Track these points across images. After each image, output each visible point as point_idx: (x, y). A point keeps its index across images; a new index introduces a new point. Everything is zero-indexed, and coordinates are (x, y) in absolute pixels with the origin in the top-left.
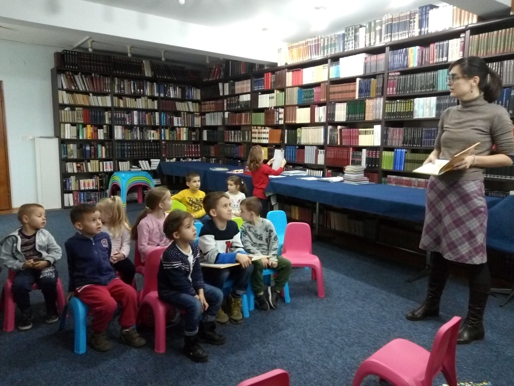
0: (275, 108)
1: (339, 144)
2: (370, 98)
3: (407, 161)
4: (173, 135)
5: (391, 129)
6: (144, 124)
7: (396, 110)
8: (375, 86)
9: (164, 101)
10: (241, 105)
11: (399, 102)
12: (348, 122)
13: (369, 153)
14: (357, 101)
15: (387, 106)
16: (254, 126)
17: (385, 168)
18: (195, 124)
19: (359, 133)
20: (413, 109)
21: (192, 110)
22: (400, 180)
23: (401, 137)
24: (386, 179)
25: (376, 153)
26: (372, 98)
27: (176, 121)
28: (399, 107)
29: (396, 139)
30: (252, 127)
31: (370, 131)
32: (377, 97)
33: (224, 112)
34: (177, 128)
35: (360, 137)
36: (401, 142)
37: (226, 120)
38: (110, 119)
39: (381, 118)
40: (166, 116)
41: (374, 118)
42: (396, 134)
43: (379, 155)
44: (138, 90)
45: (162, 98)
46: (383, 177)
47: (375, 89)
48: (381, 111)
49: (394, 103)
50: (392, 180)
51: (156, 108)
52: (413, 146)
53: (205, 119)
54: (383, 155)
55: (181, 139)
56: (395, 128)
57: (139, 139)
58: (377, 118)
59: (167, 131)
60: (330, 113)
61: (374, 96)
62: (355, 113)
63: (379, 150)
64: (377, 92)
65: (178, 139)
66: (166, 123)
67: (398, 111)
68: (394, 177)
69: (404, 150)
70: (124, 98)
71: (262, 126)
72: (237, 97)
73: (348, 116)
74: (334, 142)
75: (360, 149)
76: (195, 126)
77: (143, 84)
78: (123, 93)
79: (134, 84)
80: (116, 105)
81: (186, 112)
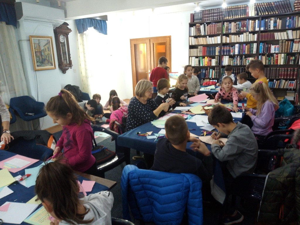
4: (270, 61)
6: (244, 53)
9: (263, 34)
18: (294, 49)
21: (291, 37)
27: (273, 49)
34: (275, 55)
38: (220, 52)
40: (264, 46)
44: (242, 28)
45: (262, 32)
51: (256, 40)
55: (279, 64)
57: (238, 65)
59: (264, 58)
65: (275, 64)
66: (263, 51)
70: (230, 35)
76: (293, 52)
77: (246, 23)
78: (230, 32)
79: (239, 24)
80: (224, 42)
81: (285, 40)
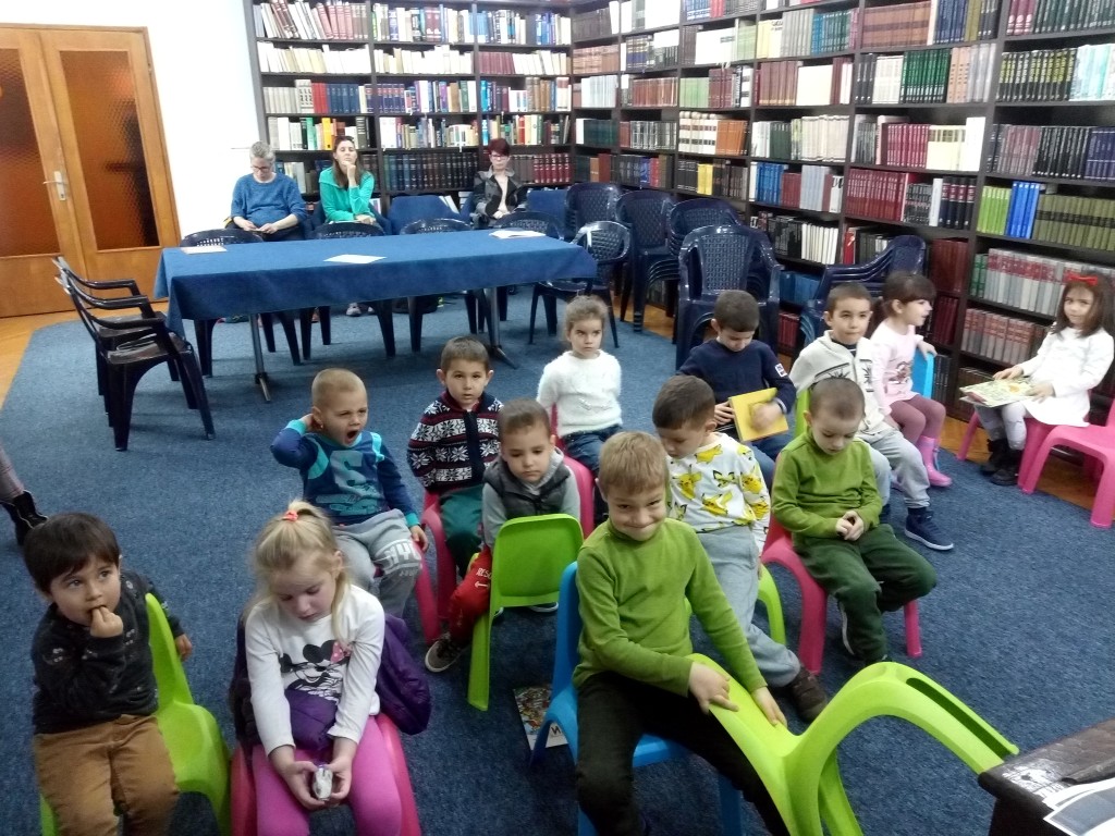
0: (734, 65)
1: (878, 162)
2: (962, 44)
3: (1040, 215)
5: (1010, 128)
6: (443, 110)
7: (1027, 77)
8: (977, 11)
9: (487, 54)
10: (657, 58)
11: (1036, 58)
12: (905, 106)
13: (949, 187)
14: (929, 50)
15: (1003, 66)
16: (685, 110)
17: (984, 231)
18: (559, 104)
19: (930, 136)
20: (1072, 75)
21: (549, 72)
22: (1019, 262)
23: (1034, 152)
24: (985, 258)
25: (966, 190)
26: (968, 45)
27: (516, 100)
28: (1034, 69)
29: (1018, 156)
30: (681, 113)
31: (957, 131)
32: (981, 39)
33: (619, 74)
34: (517, 117)
35: (932, 146)
36: (1031, 164)
37: (624, 94)
38: (369, 103)
39: (986, 98)
40: (491, 90)
41: (969, 99)
42: (1021, 144)
43: (973, 195)
44: (429, 31)
45: (483, 48)
46: (980, 252)
47: (976, 19)
48: (989, 80)
49: (1023, 59)
50: (999, 261)
51: (469, 71)
52: (1060, 177)
53: (580, 91)
54: (984, 195)
55: (527, 144)
56: (1020, 127)
57: (433, 146)
58: (977, 98)
59: (494, 124)
60: (861, 81)
61: (974, 38)
62: (921, 84)
63: (975, 184)
64: (982, 27)
65: (519, 144)
66: (492, 105)
67: (1030, 80)
68: (1007, 253)
69: (1037, 186)
70: (396, 51)
71: (702, 111)
72: (650, 37)
73: (905, 92)
74: (868, 156)
75: (927, 178)
76: (558, 110)
77: (439, 14)
78: (395, 39)
79: (419, 16)
80: (380, 70)
81: (536, 76)
